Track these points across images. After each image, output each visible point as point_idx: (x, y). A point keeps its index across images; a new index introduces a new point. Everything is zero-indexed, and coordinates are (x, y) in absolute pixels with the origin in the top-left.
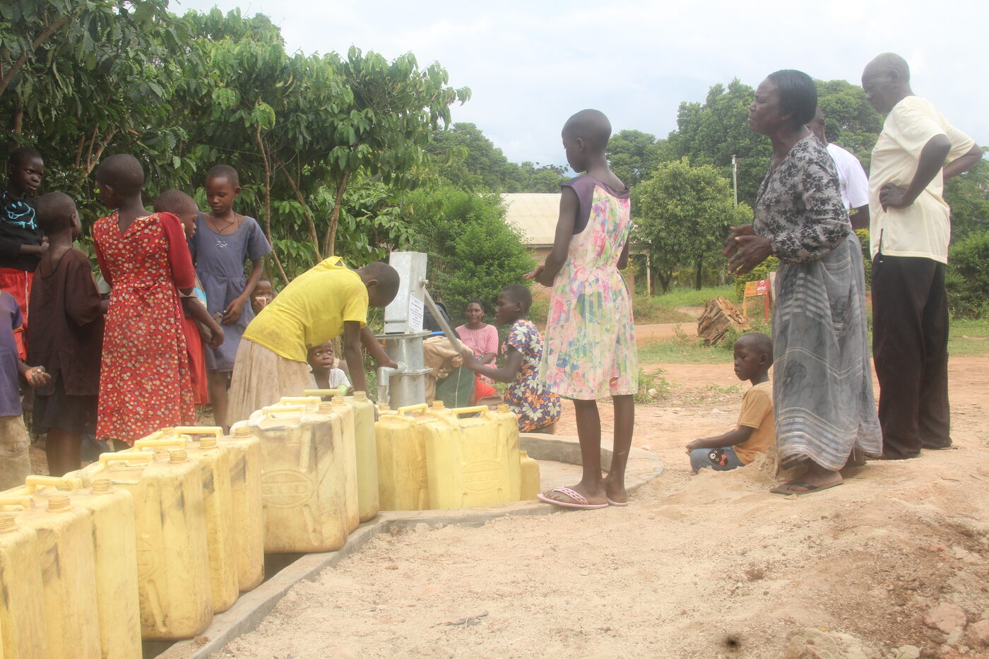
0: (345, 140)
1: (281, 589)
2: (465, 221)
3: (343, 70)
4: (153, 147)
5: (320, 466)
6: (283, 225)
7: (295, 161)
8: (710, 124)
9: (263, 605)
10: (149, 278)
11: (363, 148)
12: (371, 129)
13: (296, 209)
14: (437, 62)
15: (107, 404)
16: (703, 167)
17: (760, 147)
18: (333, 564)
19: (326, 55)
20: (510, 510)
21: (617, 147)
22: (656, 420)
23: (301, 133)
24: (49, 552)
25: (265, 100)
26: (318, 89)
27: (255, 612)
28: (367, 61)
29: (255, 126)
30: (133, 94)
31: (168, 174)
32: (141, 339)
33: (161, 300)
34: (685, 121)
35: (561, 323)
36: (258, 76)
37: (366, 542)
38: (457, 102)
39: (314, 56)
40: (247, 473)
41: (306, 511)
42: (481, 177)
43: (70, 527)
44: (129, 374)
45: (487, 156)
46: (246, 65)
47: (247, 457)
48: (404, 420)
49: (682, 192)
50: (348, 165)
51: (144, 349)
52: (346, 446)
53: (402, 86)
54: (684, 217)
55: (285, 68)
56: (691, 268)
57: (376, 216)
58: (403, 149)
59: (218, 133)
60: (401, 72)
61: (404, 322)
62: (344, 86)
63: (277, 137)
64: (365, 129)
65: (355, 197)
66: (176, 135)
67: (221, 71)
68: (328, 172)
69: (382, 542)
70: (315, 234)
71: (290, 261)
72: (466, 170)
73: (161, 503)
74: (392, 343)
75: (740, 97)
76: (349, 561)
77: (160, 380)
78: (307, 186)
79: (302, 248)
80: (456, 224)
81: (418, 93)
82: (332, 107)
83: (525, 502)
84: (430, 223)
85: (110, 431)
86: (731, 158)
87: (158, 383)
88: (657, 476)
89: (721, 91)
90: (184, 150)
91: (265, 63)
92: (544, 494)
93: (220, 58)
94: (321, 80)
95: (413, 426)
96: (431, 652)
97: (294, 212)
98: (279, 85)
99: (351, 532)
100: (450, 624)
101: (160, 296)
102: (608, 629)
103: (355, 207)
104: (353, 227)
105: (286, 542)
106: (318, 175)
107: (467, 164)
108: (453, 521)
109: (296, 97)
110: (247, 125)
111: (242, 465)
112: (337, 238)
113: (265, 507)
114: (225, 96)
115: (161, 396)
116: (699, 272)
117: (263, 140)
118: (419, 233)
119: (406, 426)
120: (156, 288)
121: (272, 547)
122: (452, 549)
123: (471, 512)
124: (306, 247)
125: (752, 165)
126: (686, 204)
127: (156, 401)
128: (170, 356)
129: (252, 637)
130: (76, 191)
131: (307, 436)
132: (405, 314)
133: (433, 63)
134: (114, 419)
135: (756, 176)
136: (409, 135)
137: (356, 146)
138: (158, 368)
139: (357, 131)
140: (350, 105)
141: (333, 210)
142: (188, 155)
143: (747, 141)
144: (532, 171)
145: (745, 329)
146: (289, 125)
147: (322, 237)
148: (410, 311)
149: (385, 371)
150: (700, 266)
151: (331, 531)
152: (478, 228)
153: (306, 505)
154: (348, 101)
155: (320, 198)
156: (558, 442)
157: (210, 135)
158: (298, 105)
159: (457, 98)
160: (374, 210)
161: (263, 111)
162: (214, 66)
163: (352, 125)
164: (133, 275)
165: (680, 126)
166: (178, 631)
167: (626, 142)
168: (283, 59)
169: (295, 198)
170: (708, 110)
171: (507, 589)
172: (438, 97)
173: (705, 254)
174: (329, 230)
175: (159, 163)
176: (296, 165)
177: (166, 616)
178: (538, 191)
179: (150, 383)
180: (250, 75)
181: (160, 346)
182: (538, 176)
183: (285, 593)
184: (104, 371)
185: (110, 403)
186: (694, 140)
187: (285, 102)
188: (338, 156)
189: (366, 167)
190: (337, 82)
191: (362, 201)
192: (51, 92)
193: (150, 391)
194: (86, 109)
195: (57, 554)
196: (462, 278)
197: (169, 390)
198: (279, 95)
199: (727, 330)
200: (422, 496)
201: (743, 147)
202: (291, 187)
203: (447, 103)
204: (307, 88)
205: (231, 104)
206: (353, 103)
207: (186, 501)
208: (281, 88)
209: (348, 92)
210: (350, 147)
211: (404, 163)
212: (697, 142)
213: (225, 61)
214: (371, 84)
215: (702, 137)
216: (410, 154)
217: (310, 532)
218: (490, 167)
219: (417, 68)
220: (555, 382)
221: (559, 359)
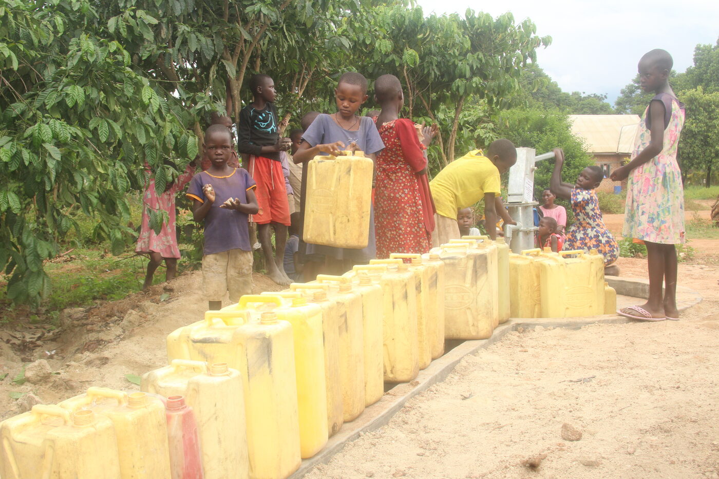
0: (463, 74)
1: (458, 358)
2: (542, 132)
3: (462, 25)
5: (479, 283)
7: (428, 90)
9: (448, 366)
11: (476, 79)
12: (481, 67)
14: (528, 18)
16: (714, 94)
18: (485, 347)
19: (451, 15)
20: (598, 320)
22: (688, 273)
23: (433, 70)
24: (341, 316)
25: (410, 47)
26: (447, 39)
27: (443, 370)
28: (479, 19)
29: (403, 65)
33: (400, 177)
34: (700, 59)
35: (649, 193)
36: (405, 30)
37: (504, 335)
38: (542, 46)
39: (444, 16)
40: (438, 283)
41: (468, 312)
42: (542, 103)
43: (353, 302)
45: (546, 87)
46: (397, 23)
47: (438, 273)
48: (526, 259)
49: (697, 113)
50: (465, 92)
52: (493, 267)
53: (503, 36)
54: (698, 132)
55: (424, 24)
56: (701, 171)
57: (476, 129)
58: (503, 80)
59: (376, 71)
60: (502, 26)
61: (522, 195)
62: (463, 36)
63: (417, 73)
64: (477, 66)
65: (461, 116)
67: (382, 27)
68: (448, 97)
69: (514, 336)
70: (441, 140)
72: (531, 98)
73: (393, 296)
74: (513, 209)
76: (495, 346)
77: (396, 231)
78: (435, 107)
79: (432, 150)
80: (536, 135)
81: (514, 40)
82: (454, 52)
83: (608, 315)
84: (517, 134)
87: (395, 233)
88: (698, 303)
91: (410, 21)
92: (621, 311)
94: (449, 32)
95: (532, 263)
96: (563, 395)
98: (420, 36)
99: (495, 329)
100: (571, 381)
101: (400, 174)
102: (678, 387)
103: (460, 123)
105: (454, 333)
106: (441, 99)
108: (560, 325)
109: (430, 45)
110: (397, 64)
111: (435, 278)
112: (456, 144)
114: (385, 45)
115: (396, 242)
116: (709, 174)
117: (408, 75)
119: (527, 262)
120: (397, 169)
122: (561, 342)
123: (571, 320)
124: (435, 149)
126: (700, 122)
127: (393, 245)
129: (442, 384)
130: (292, 109)
131: (471, 263)
132: (522, 190)
133: (526, 19)
136: (507, 70)
137: (472, 78)
139: (472, 68)
140: (467, 50)
141: (453, 124)
144: (580, 99)
146: (425, 64)
147: (445, 141)
148: (525, 188)
150: (709, 169)
151: (484, 326)
152: (551, 138)
153: (469, 308)
154: (466, 47)
156: (623, 281)
157: (371, 72)
158: (430, 50)
159: (542, 44)
160: (474, 125)
161: (410, 55)
163: (468, 64)
164: (382, 159)
165: (696, 63)
166: (400, 377)
168: (422, 19)
169: (427, 114)
171: (603, 364)
172: (527, 43)
173: (714, 160)
174: (451, 138)
176: (429, 93)
177: (393, 367)
178: (584, 113)
179: (390, 232)
180: (400, 30)
181: (397, 208)
182: (584, 102)
183: (459, 361)
186: (706, 73)
187: (423, 49)
188: (458, 86)
189: (475, 94)
190: (459, 34)
191: (466, 119)
192: (281, 43)
194: (302, 55)
195: (346, 318)
196: (540, 173)
198: (419, 43)
200: (536, 310)
202: (424, 107)
203: (534, 47)
204: (438, 39)
205: (389, 50)
206: (469, 49)
207: (408, 295)
208: (421, 38)
209: (467, 41)
210: (467, 79)
211: (503, 91)
212: (709, 74)
213: (384, 21)
214: (482, 35)
215: (713, 71)
216: (509, 83)
217: (470, 325)
218: (549, 96)
219: (514, 22)
220: (647, 234)
221: (649, 218)
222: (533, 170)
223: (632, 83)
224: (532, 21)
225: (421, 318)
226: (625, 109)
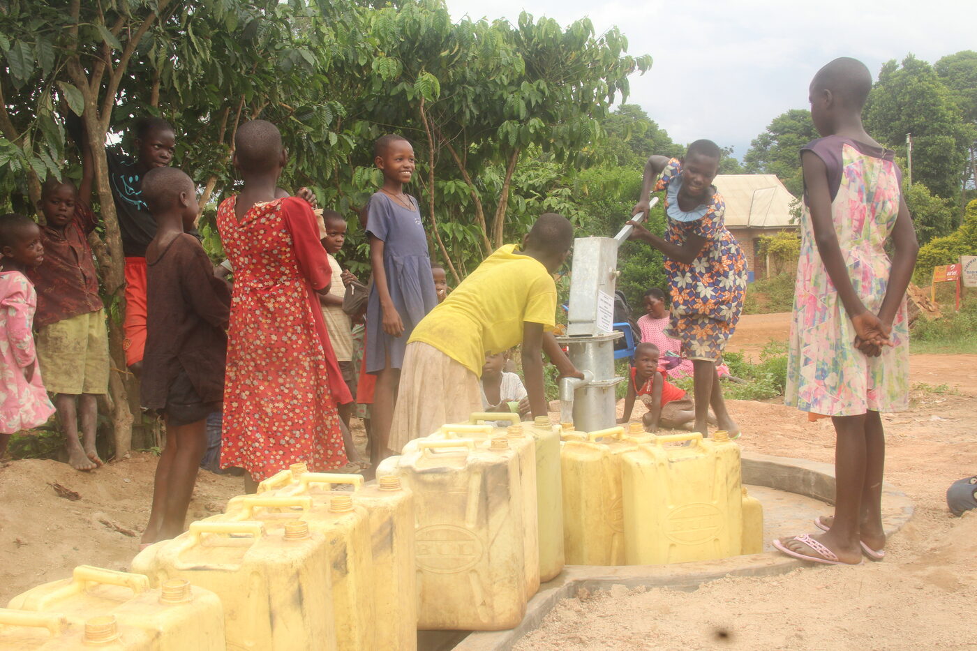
0: (516, 113)
3: (513, 38)
4: (307, 123)
5: (492, 521)
6: (448, 207)
7: (461, 137)
8: (883, 102)
10: (267, 277)
11: (535, 122)
12: (543, 102)
13: (462, 189)
14: (615, 27)
15: (231, 426)
17: (936, 125)
19: (495, 21)
20: (732, 569)
21: (785, 127)
23: (467, 106)
25: (428, 70)
26: (487, 58)
28: (539, 26)
29: (418, 98)
30: (284, 63)
31: (325, 153)
32: (260, 352)
33: (283, 304)
36: (421, 44)
37: (549, 611)
38: (637, 71)
39: (482, 22)
40: (395, 541)
41: (473, 578)
44: (247, 393)
45: (652, 137)
46: (408, 33)
47: (395, 519)
48: (595, 450)
50: (518, 141)
51: (264, 363)
52: (525, 490)
53: (577, 55)
55: (451, 35)
57: (545, 197)
58: (578, 124)
59: (379, 108)
60: (576, 38)
61: (592, 322)
62: (514, 54)
63: (442, 111)
64: (537, 102)
65: (523, 178)
66: (334, 111)
67: (381, 39)
68: (496, 150)
69: (569, 611)
70: (482, 216)
71: (456, 246)
72: (630, 152)
73: (270, 598)
74: (577, 347)
75: (915, 73)
76: (528, 642)
77: (284, 402)
78: (474, 165)
79: (468, 231)
81: (594, 62)
82: (501, 79)
83: (747, 557)
84: (603, 205)
85: (236, 458)
86: (906, 137)
87: (281, 405)
88: (909, 520)
89: (895, 67)
90: (341, 125)
91: (429, 30)
93: (380, 25)
94: (490, 47)
95: (606, 457)
97: (460, 193)
98: (444, 54)
99: (530, 599)
101: (283, 299)
103: (522, 188)
104: (522, 208)
106: (485, 153)
107: (632, 145)
108: (660, 583)
109: (463, 68)
110: (410, 98)
111: (388, 530)
112: (506, 220)
113: (419, 571)
114: (386, 66)
115: (285, 421)
117: (427, 115)
118: (590, 215)
119: (597, 456)
120: (277, 289)
121: (429, 622)
122: (660, 624)
123: (680, 571)
124: (473, 230)
125: (927, 144)
127: (278, 427)
128: (297, 373)
130: (219, 169)
131: (476, 482)
132: (594, 313)
133: (611, 28)
134: (240, 444)
135: (932, 154)
136: (584, 107)
137: (528, 119)
138: (282, 388)
139: (528, 104)
140: (520, 76)
141: (501, 190)
142: (346, 131)
143: (922, 119)
145: (936, 317)
146: (455, 98)
147: (490, 219)
148: (599, 309)
149: (569, 383)
151: (504, 605)
153: (474, 571)
154: (519, 70)
155: (487, 179)
156: (770, 464)
157: (371, 110)
158: (464, 77)
159: (637, 67)
160: (543, 191)
161: (427, 82)
162: (374, 35)
163: (523, 98)
164: (248, 272)
167: (794, 122)
168: (448, 26)
169: (461, 177)
170: (881, 88)
172: (615, 67)
174: (498, 212)
175: (315, 140)
176: (463, 143)
179: (271, 406)
180: (413, 43)
181: (284, 360)
184: (228, 387)
185: (235, 425)
187: (451, 74)
188: (507, 132)
189: (537, 145)
190: (507, 51)
191: (531, 182)
192: (187, 57)
193: (270, 414)
196: (638, 264)
197: (295, 414)
198: (444, 65)
199: (916, 318)
200: (616, 543)
201: (918, 125)
202: (457, 166)
203: (626, 72)
204: (474, 58)
205: (393, 75)
206: (524, 73)
207: (305, 596)
208: (446, 57)
209: (519, 61)
210: (520, 122)
211: (579, 139)
212: (869, 120)
213: (385, 29)
214: (543, 53)
215: (874, 115)
216: (586, 128)
217: (478, 605)
218: (655, 148)
219: (594, 35)
220: (816, 400)
221: (817, 370)
222: (612, 276)
223: (767, 132)
224: (621, 33)
225: (350, 629)
226: (758, 166)
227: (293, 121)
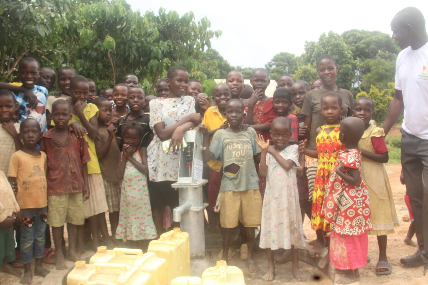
0: (157, 56)
3: (156, 19)
4: (51, 59)
7: (131, 67)
8: (319, 49)
11: (166, 60)
12: (170, 50)
14: (206, 16)
17: (343, 60)
21: (278, 59)
23: (132, 52)
25: (110, 35)
26: (141, 29)
28: (169, 15)
34: (308, 48)
36: (108, 22)
46: (100, 16)
50: (158, 69)
53: (187, 29)
55: (123, 18)
58: (187, 61)
59: (89, 53)
60: (186, 21)
62: (154, 28)
64: (167, 51)
67: (86, 19)
68: (148, 72)
74: (183, 190)
75: (333, 37)
81: (195, 32)
89: (325, 35)
91: (111, 15)
98: (119, 27)
106: (143, 74)
109: (129, 34)
110: (102, 49)
117: (112, 57)
133: (204, 17)
136: (190, 54)
137: (162, 59)
139: (163, 52)
140: (159, 38)
141: (150, 92)
146: (126, 48)
148: (195, 169)
149: (178, 212)
154: (156, 36)
159: (214, 35)
161: (109, 41)
163: (160, 49)
165: (306, 51)
167: (283, 57)
170: (319, 44)
172: (204, 35)
176: (131, 69)
188: (152, 65)
190: (150, 26)
198: (118, 32)
203: (209, 37)
204: (134, 29)
208: (119, 28)
209: (156, 31)
210: (159, 60)
214: (171, 27)
216: (191, 64)
219: (195, 19)
223: (271, 61)
224: (208, 19)
227: (43, 59)
